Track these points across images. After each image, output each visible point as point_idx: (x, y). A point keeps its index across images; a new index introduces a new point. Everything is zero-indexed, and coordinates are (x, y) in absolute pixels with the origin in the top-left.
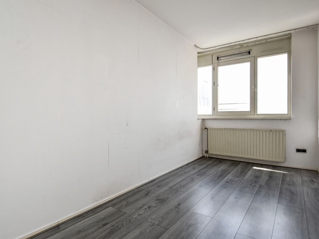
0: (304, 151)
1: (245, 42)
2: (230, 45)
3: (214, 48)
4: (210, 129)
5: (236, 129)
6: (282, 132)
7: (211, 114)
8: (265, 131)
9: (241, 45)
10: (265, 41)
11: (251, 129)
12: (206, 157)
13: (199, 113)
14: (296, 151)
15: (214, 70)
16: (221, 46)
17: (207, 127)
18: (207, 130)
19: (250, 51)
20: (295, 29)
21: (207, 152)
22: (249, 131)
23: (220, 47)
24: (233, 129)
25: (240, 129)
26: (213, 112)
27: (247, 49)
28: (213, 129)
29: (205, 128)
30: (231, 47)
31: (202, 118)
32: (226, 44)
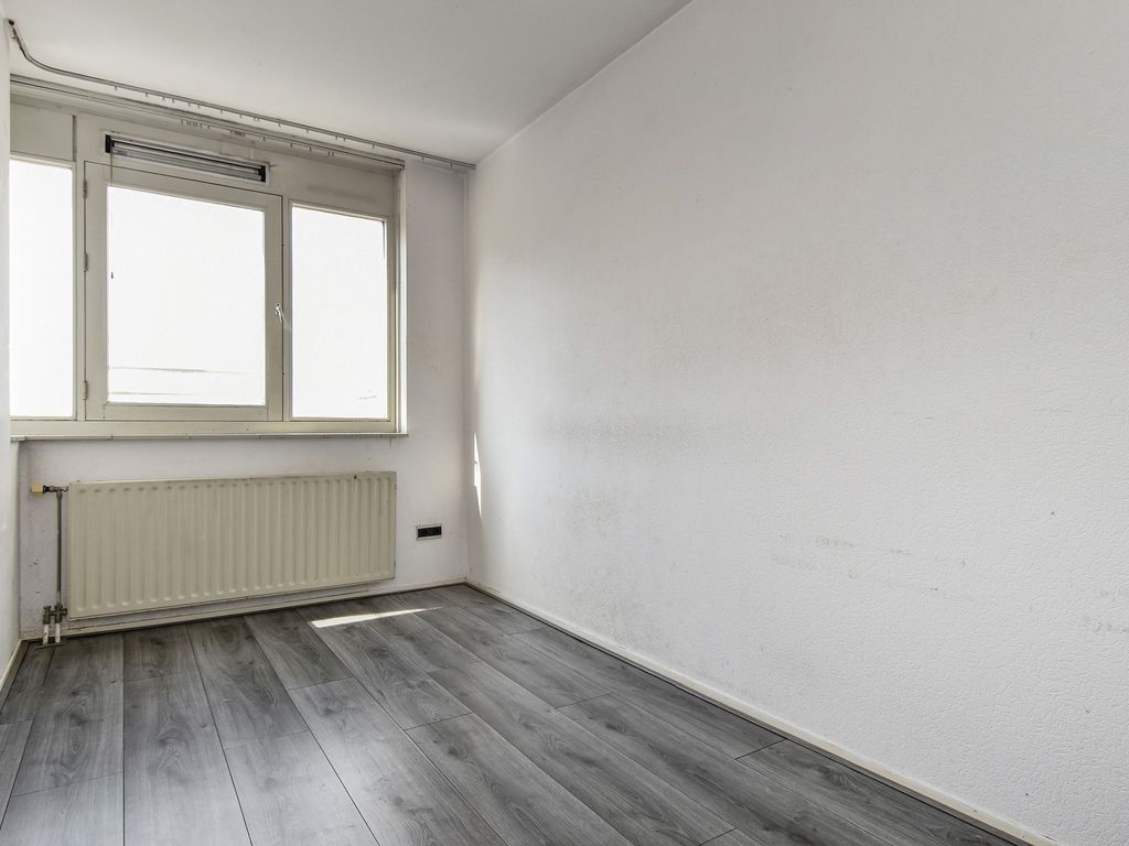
0: (436, 531)
1: (263, 124)
2: (194, 108)
3: (110, 90)
4: (82, 491)
5: (225, 480)
6: (389, 479)
7: (69, 413)
8: (338, 481)
9: (238, 131)
10: (325, 153)
11: (286, 477)
12: (52, 640)
13: (16, 410)
14: (415, 534)
15: (85, 197)
16: (147, 92)
17: (57, 483)
18: (60, 498)
19: (263, 168)
20: (423, 155)
21: (56, 613)
22: (280, 486)
23: (140, 96)
24: (209, 483)
25: (244, 480)
26: (81, 403)
27: (254, 157)
28: (97, 491)
29: (47, 489)
30: (193, 120)
31: (22, 436)
32: (174, 98)
